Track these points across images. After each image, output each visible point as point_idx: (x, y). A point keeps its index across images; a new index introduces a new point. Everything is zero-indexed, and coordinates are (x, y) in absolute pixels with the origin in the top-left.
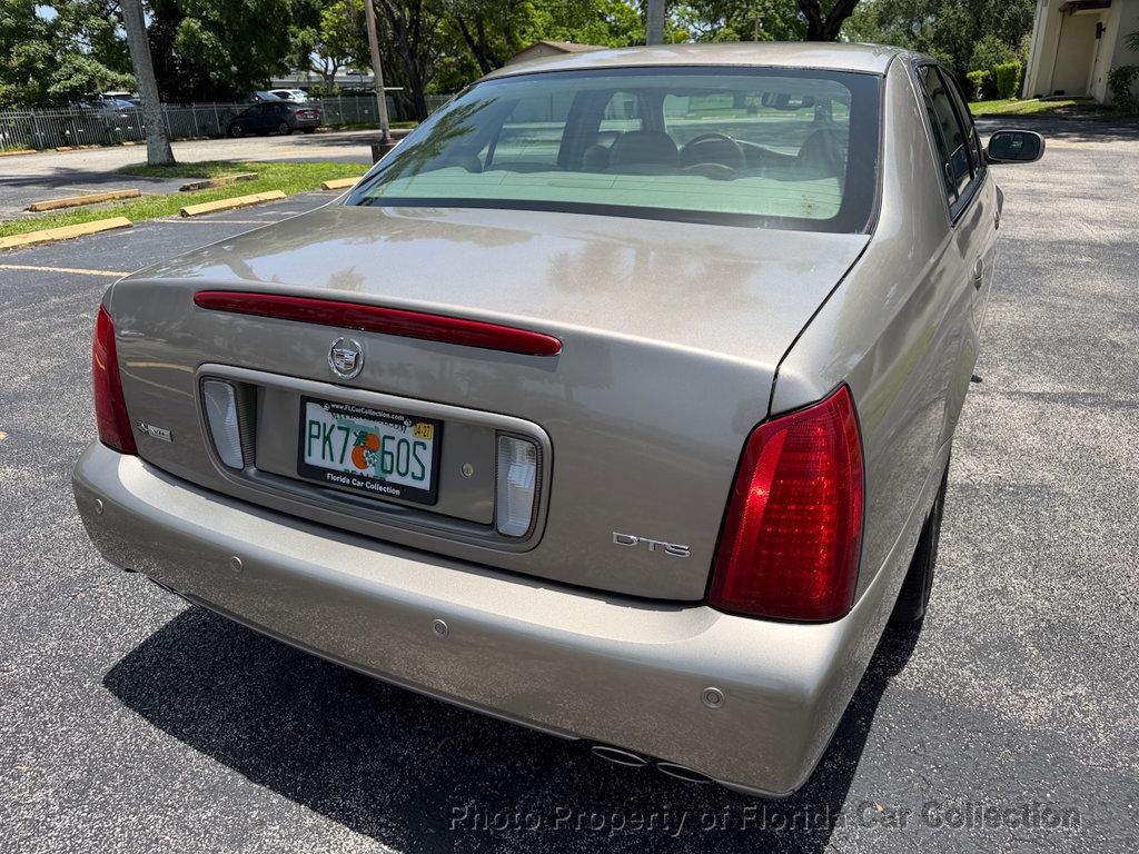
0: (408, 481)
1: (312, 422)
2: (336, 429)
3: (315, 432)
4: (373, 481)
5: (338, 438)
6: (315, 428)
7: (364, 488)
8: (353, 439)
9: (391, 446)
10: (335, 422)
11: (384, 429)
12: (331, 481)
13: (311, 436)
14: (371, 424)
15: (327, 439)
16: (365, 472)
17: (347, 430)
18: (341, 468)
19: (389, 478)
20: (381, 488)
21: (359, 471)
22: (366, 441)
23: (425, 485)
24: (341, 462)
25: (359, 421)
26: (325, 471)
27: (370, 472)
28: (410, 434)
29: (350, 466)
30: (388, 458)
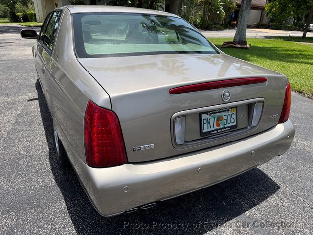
0: (231, 125)
1: (204, 120)
2: (211, 119)
3: (205, 122)
4: (223, 128)
5: (212, 121)
6: (205, 121)
7: (221, 131)
8: (216, 119)
9: (226, 117)
10: (210, 117)
11: (223, 114)
12: (212, 134)
13: (204, 124)
14: (220, 114)
15: (209, 122)
16: (220, 127)
17: (214, 118)
18: (213, 129)
19: (226, 126)
20: (225, 130)
21: (218, 128)
22: (219, 119)
23: (235, 124)
24: (213, 127)
25: (217, 114)
26: (210, 132)
27: (221, 127)
28: (230, 113)
29: (216, 127)
30: (225, 121)
